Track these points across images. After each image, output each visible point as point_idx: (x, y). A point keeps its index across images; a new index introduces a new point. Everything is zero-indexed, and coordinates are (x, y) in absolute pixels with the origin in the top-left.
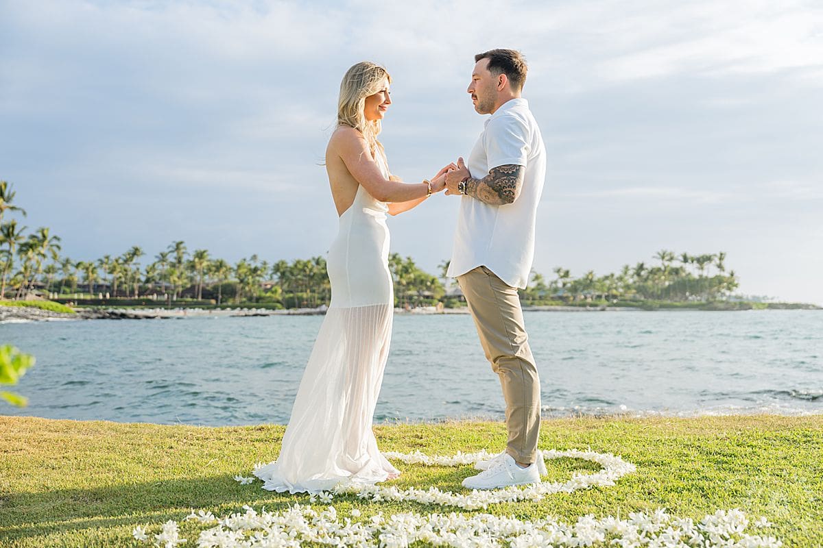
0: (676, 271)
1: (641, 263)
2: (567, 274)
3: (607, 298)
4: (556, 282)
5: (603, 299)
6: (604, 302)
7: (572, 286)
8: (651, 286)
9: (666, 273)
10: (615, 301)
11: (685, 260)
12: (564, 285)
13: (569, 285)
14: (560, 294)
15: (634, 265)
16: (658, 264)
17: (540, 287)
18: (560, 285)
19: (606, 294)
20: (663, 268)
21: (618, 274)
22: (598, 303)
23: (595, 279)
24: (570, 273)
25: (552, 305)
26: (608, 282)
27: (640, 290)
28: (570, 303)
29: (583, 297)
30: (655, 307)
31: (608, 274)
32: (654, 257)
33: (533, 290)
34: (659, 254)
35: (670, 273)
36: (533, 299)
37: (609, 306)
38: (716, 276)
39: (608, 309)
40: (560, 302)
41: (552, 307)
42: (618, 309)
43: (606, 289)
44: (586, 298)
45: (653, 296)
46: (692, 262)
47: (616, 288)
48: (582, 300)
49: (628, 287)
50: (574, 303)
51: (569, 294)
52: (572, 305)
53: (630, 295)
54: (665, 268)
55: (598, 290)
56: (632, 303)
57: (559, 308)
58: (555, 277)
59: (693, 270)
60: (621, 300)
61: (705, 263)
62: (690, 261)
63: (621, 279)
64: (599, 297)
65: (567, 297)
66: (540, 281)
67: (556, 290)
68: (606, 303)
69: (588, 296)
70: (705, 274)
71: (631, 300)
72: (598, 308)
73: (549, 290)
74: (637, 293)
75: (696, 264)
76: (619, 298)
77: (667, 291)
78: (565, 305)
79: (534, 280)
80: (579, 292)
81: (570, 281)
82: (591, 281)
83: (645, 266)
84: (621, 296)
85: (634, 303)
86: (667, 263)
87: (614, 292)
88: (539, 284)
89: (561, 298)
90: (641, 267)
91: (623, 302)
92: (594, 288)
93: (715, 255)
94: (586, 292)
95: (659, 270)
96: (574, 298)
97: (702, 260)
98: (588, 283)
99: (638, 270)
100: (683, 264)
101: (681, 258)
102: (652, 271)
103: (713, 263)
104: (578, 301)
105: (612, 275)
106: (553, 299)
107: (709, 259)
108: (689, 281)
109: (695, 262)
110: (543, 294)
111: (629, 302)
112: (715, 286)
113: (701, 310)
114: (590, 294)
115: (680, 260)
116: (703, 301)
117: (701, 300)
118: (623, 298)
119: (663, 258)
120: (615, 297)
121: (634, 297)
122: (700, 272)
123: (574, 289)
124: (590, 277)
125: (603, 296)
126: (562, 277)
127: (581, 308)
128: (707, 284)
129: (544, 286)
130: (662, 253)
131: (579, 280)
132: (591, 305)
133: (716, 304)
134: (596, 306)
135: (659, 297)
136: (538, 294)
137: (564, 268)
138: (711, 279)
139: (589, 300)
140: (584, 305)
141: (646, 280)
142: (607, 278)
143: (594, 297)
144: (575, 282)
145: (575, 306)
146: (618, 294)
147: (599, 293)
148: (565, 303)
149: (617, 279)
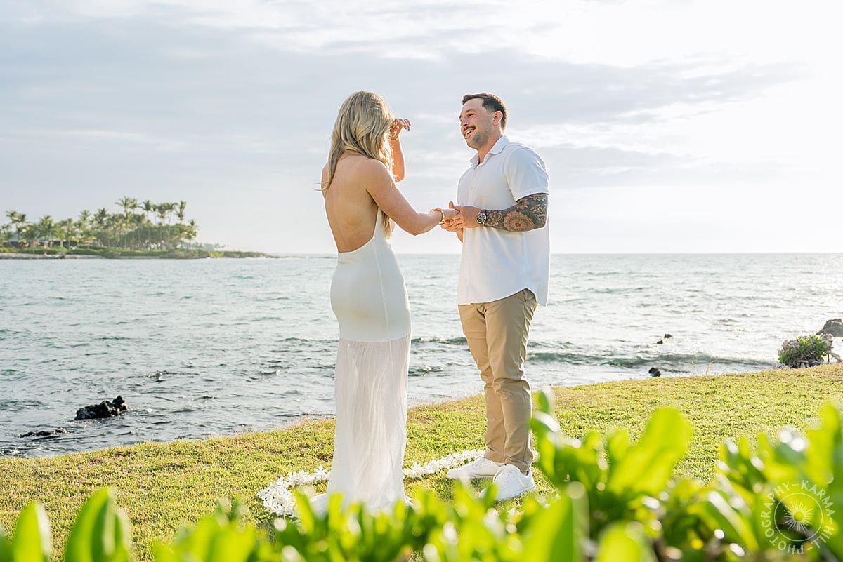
0: (139, 219)
1: (102, 209)
2: (23, 217)
3: (65, 244)
4: (8, 227)
5: (62, 246)
6: (62, 249)
7: (27, 231)
8: (110, 233)
9: (128, 220)
10: (74, 248)
11: (148, 207)
12: (19, 230)
13: (24, 231)
14: (14, 240)
15: (94, 212)
16: (121, 210)
18: (14, 230)
19: (65, 240)
20: (125, 215)
21: (76, 220)
22: (57, 250)
23: (53, 224)
24: (26, 217)
25: (4, 252)
26: (64, 228)
27: (100, 236)
28: (26, 249)
29: (39, 243)
30: (117, 255)
31: (65, 219)
32: (116, 203)
34: (122, 201)
35: (132, 221)
37: (68, 254)
38: (177, 225)
39: (68, 256)
40: (13, 249)
41: (5, 254)
42: (78, 256)
43: (64, 235)
44: (42, 244)
45: (113, 242)
46: (154, 210)
47: (74, 235)
48: (38, 247)
49: (88, 234)
50: (30, 249)
51: (25, 240)
52: (27, 252)
53: (90, 241)
54: (127, 215)
55: (57, 236)
56: (92, 250)
57: (13, 255)
58: (8, 221)
59: (153, 218)
60: (81, 247)
61: (167, 211)
62: (152, 209)
63: (80, 225)
64: (57, 243)
65: (22, 244)
67: (9, 235)
68: (65, 250)
69: (45, 242)
70: (165, 222)
71: (90, 248)
72: (57, 256)
74: (97, 240)
75: (157, 212)
76: (79, 245)
77: (127, 239)
78: (19, 252)
80: (36, 238)
81: (25, 226)
82: (50, 226)
83: (107, 213)
84: (80, 242)
85: (96, 251)
86: (129, 210)
87: (74, 238)
89: (15, 244)
90: (103, 213)
91: (83, 250)
92: (52, 234)
93: (176, 204)
94: (42, 238)
95: (121, 216)
96: (29, 244)
97: (163, 209)
98: (46, 228)
99: (99, 216)
100: (146, 212)
101: (144, 207)
102: (113, 217)
103: (174, 212)
104: (34, 247)
105: (70, 220)
106: (5, 245)
107: (170, 207)
108: (151, 228)
109: (157, 210)
111: (89, 249)
112: (176, 235)
113: (161, 258)
114: (47, 240)
115: (141, 207)
116: (164, 249)
117: (161, 248)
118: (81, 245)
119: (125, 205)
120: (74, 243)
121: (94, 244)
122: (159, 220)
123: (31, 235)
124: (48, 223)
125: (62, 243)
126: (14, 221)
127: (38, 256)
128: (168, 232)
130: (124, 200)
131: (35, 225)
132: (49, 253)
133: (177, 253)
134: (55, 253)
135: (119, 245)
137: (20, 212)
138: (172, 227)
139: (45, 247)
140: (41, 252)
141: (106, 227)
142: (64, 223)
143: (52, 243)
144: (31, 227)
145: (32, 253)
146: (78, 241)
147: (58, 240)
148: (19, 250)
149: (75, 224)
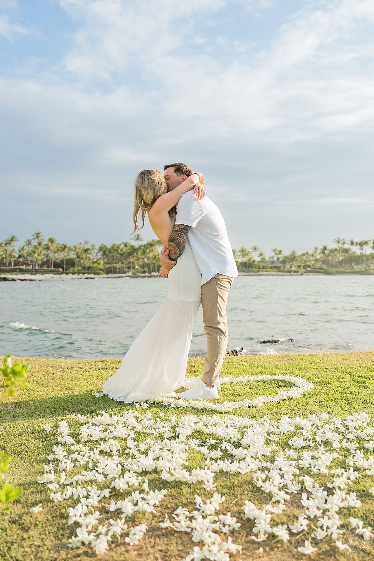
0: (346, 251)
1: (324, 245)
2: (280, 252)
3: (304, 267)
4: (273, 257)
5: (302, 268)
6: (302, 270)
7: (283, 260)
8: (331, 260)
9: (340, 252)
10: (309, 269)
11: (352, 244)
12: (278, 259)
13: (281, 259)
14: (275, 264)
15: (321, 247)
16: (335, 246)
17: (263, 260)
18: (275, 259)
19: (304, 265)
20: (338, 249)
21: (310, 253)
22: (299, 270)
23: (297, 255)
24: (282, 252)
25: (270, 271)
26: (304, 258)
27: (324, 262)
28: (281, 270)
29: (289, 266)
30: (334, 273)
31: (305, 252)
32: (333, 241)
33: (259, 262)
34: (336, 240)
35: (342, 252)
36: (259, 268)
37: (305, 272)
38: (371, 254)
39: (305, 274)
40: (275, 270)
41: (271, 273)
42: (310, 274)
43: (303, 262)
44: (291, 267)
45: (332, 266)
46: (357, 245)
47: (310, 261)
48: (288, 268)
49: (317, 260)
50: (284, 270)
51: (281, 265)
52: (283, 272)
53: (318, 265)
54: (340, 248)
55: (299, 262)
56: (319, 270)
57: (275, 273)
58: (273, 254)
59: (356, 250)
60: (313, 268)
61: (364, 245)
62: (355, 244)
63: (313, 255)
64: (299, 266)
65: (280, 267)
66: (263, 257)
67: (273, 262)
68: (304, 270)
69: (293, 266)
70: (364, 252)
71: (318, 269)
72: (299, 274)
73: (268, 262)
74: (323, 264)
75: (358, 247)
76: (311, 267)
77: (340, 263)
78: (278, 272)
79: (259, 256)
80: (287, 263)
81: (281, 257)
82: (295, 257)
83: (327, 248)
84: (312, 266)
85: (321, 270)
86: (341, 246)
87: (309, 263)
88: (262, 259)
89: (276, 267)
90: (325, 248)
91: (314, 270)
92: (296, 261)
93: (370, 241)
94: (291, 263)
95: (336, 250)
96: (284, 267)
97: (362, 244)
98: (293, 258)
99: (323, 250)
100: (351, 247)
101: (350, 243)
102: (331, 250)
103: (369, 246)
104: (286, 269)
105: (307, 253)
106: (271, 267)
107: (366, 243)
108: (355, 256)
109: (358, 245)
110: (265, 265)
111: (317, 270)
112: (370, 260)
113: (361, 274)
114: (294, 265)
115: (348, 244)
116: (363, 269)
117: (361, 268)
118: (313, 267)
119: (338, 242)
120: (309, 266)
121: (321, 266)
122: (361, 251)
123: (284, 262)
124: (294, 255)
125: (302, 266)
126: (277, 254)
127: (288, 274)
128: (365, 258)
129: (266, 260)
130: (337, 239)
131: (287, 256)
132: (295, 272)
133: (370, 271)
134: (297, 272)
135: (336, 267)
136: (262, 265)
137: (279, 249)
138: (368, 255)
139: (293, 269)
140: (290, 272)
141: (328, 256)
142: (304, 255)
143: (296, 266)
144: (285, 257)
145: (285, 272)
146: (311, 265)
147: (299, 264)
148: (278, 270)
149: (310, 255)
